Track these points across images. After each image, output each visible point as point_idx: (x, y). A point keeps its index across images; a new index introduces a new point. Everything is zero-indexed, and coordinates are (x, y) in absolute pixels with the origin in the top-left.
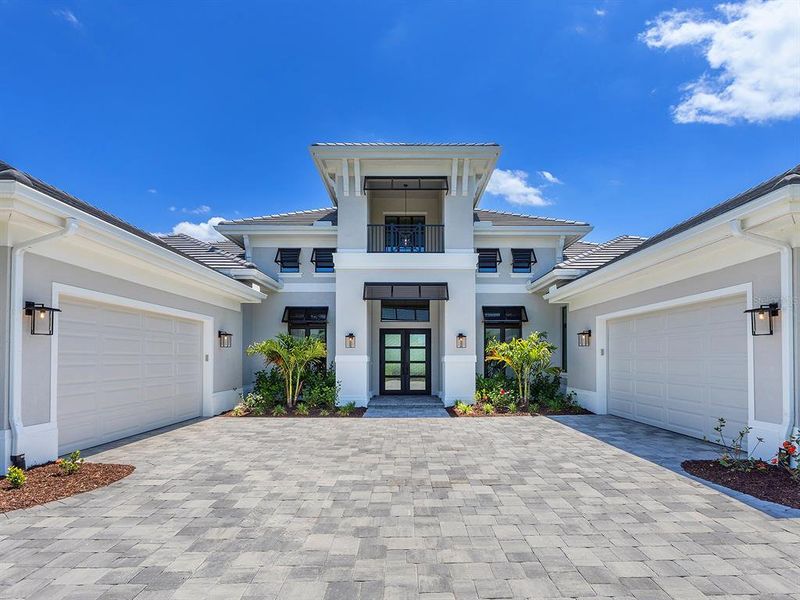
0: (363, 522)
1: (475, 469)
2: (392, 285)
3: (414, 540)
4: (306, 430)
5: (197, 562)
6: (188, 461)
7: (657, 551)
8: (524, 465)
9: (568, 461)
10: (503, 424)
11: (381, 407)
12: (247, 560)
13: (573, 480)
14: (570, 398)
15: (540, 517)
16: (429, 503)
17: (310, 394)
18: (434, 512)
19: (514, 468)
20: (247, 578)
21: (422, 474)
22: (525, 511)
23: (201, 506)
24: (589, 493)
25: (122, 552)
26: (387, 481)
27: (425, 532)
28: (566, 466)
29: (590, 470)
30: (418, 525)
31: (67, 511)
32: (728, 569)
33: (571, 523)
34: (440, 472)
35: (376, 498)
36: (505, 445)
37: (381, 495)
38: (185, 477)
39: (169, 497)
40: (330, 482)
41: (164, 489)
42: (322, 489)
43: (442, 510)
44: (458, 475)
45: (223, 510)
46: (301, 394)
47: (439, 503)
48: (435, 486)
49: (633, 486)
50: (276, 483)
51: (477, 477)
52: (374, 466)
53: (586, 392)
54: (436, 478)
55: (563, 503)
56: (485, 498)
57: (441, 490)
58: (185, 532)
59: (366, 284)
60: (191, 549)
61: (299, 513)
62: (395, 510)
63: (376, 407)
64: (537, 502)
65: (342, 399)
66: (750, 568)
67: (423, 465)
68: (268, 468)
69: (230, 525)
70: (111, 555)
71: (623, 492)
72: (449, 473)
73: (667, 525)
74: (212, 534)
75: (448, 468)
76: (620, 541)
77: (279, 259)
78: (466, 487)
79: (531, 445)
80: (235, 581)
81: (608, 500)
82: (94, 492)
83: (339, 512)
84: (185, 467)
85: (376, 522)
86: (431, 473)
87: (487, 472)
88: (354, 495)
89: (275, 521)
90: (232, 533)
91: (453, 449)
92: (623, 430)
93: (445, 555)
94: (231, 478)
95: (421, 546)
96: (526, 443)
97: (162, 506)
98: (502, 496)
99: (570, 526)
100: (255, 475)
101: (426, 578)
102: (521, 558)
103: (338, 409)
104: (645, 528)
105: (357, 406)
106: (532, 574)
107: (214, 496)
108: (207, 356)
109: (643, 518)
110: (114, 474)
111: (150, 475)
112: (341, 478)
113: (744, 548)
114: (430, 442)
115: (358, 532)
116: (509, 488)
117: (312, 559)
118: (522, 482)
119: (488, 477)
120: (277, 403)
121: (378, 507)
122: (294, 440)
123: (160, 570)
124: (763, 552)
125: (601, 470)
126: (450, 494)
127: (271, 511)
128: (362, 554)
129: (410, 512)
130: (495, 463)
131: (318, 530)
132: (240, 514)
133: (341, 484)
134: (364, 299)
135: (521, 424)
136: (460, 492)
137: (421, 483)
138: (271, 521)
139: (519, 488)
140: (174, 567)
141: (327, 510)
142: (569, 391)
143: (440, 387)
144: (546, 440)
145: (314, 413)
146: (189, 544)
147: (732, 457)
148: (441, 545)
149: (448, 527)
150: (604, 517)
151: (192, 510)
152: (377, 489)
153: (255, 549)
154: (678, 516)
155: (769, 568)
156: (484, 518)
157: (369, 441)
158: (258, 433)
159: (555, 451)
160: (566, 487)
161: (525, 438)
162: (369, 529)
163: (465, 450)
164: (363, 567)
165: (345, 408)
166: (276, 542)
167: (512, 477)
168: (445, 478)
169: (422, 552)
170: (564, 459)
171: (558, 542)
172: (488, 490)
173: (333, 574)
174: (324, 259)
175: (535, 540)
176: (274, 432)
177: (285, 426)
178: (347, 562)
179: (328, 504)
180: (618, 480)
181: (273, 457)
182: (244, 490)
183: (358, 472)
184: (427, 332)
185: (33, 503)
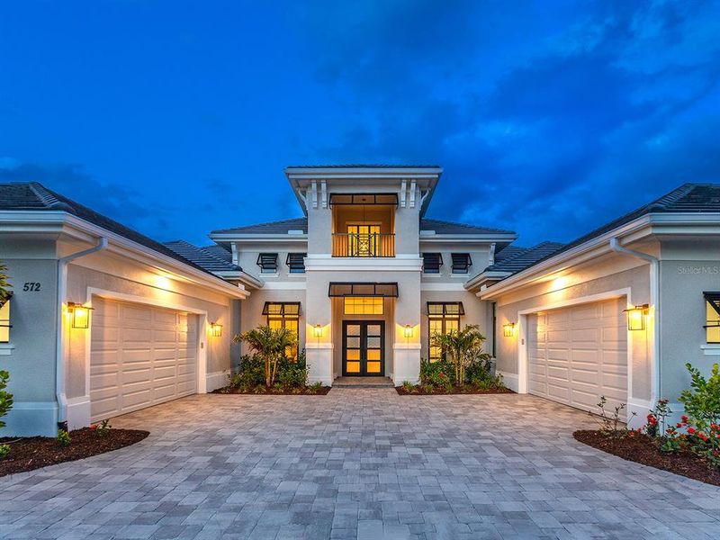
0: (321, 473)
1: (412, 436)
2: (352, 284)
3: (358, 486)
4: (281, 405)
5: (200, 498)
6: (189, 428)
7: (535, 494)
8: (451, 434)
9: (485, 430)
10: (440, 401)
11: (342, 386)
12: (237, 498)
13: (485, 444)
14: (497, 380)
15: (454, 470)
16: (372, 460)
17: (285, 375)
18: (376, 466)
19: (442, 435)
20: (237, 509)
21: (370, 439)
22: (444, 467)
23: (201, 461)
24: (495, 454)
25: (147, 491)
26: (342, 444)
27: (367, 480)
28: (482, 434)
29: (500, 437)
30: (363, 476)
31: (103, 463)
32: (584, 507)
33: (477, 475)
34: (384, 438)
35: (332, 457)
36: (439, 418)
37: (337, 454)
38: (189, 439)
39: (177, 454)
40: (299, 444)
41: (174, 448)
42: (292, 450)
43: (381, 465)
44: (398, 440)
45: (218, 464)
46: (277, 375)
47: (380, 461)
48: (379, 448)
49: (531, 449)
50: (257, 445)
51: (412, 442)
52: (334, 433)
53: (511, 375)
54: (378, 442)
55: (475, 462)
56: (416, 457)
57: (383, 451)
58: (190, 478)
59: (331, 284)
60: (196, 490)
61: (275, 466)
62: (346, 465)
63: (339, 386)
64: (454, 460)
65: (311, 380)
66: (598, 506)
67: (373, 432)
68: (250, 434)
69: (223, 474)
70: (139, 494)
71: (522, 454)
72: (390, 438)
73: (548, 477)
74: (211, 480)
75: (391, 435)
76: (510, 488)
77: (260, 262)
78: (402, 450)
79: (460, 417)
80: (230, 510)
81: (509, 459)
82: (122, 450)
83: (303, 466)
84: (188, 432)
85: (333, 472)
86: (379, 438)
87: (420, 438)
88: (317, 454)
89: (257, 472)
90: (224, 480)
91: (396, 421)
92: (536, 406)
93: (381, 496)
94: (221, 441)
95: (362, 490)
96: (456, 416)
97: (172, 460)
98: (430, 456)
99: (475, 477)
100: (240, 439)
101: (364, 511)
102: (435, 498)
103: (307, 388)
104: (532, 479)
105: (323, 385)
106: (440, 509)
107: (214, 454)
108: (202, 344)
109: (532, 472)
110: (136, 437)
111: (162, 438)
112: (307, 441)
113: (600, 494)
114: (380, 415)
115: (317, 480)
116: (435, 450)
117: (283, 498)
118: (446, 446)
119: (420, 442)
120: (258, 382)
121: (334, 462)
122: (271, 413)
123: (176, 504)
124: (613, 496)
125: (509, 438)
126: (389, 454)
127: (254, 465)
128: (319, 494)
129: (357, 467)
130: (428, 431)
131: (289, 478)
132: (230, 467)
133: (307, 446)
134: (329, 296)
135: (455, 402)
136: (398, 452)
137: (369, 446)
138: (254, 471)
139: (446, 450)
140: (186, 502)
141: (296, 465)
142: (497, 373)
143: (392, 370)
144: (472, 413)
145: (288, 392)
146: (194, 486)
147: (612, 427)
148: (379, 488)
149: (384, 477)
150: (503, 471)
151: (196, 463)
152: (334, 450)
153: (242, 490)
154: (558, 471)
155: (613, 506)
156: (413, 471)
157: (331, 414)
158: (243, 407)
159: (476, 423)
160: (479, 450)
161: (456, 412)
162: (326, 478)
163: (406, 421)
164: (319, 503)
165: (313, 387)
166: (258, 486)
167: (439, 442)
168: (387, 442)
169: (363, 494)
170: (483, 429)
171: (462, 487)
172: (419, 451)
173: (299, 507)
174: (297, 263)
175: (447, 486)
176: (256, 406)
177: (265, 401)
178: (309, 500)
179: (296, 460)
180: (520, 445)
181: (255, 426)
182: (234, 450)
183: (320, 438)
184: (382, 323)
185: (78, 458)
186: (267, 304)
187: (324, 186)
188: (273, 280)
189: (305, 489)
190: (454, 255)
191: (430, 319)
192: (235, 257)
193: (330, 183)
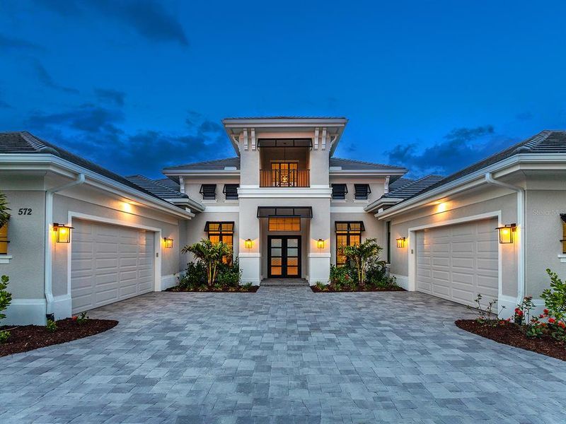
0: (257, 353)
1: (327, 324)
2: (276, 208)
3: (287, 363)
4: (221, 300)
5: (163, 373)
6: (149, 318)
7: (428, 369)
8: (357, 322)
9: (385, 320)
10: (346, 297)
11: (268, 286)
12: (191, 372)
13: (386, 331)
14: (391, 281)
15: (363, 351)
16: (296, 343)
17: (223, 277)
18: (300, 348)
19: (351, 323)
20: (192, 381)
21: (294, 327)
22: (354, 348)
23: (161, 344)
24: (394, 338)
25: (120, 367)
26: (272, 331)
27: (293, 359)
28: (382, 322)
29: (397, 325)
30: (290, 355)
31: (84, 346)
32: (467, 380)
33: (380, 354)
34: (304, 326)
35: (264, 340)
36: (346, 310)
37: (268, 338)
38: (149, 327)
39: (142, 338)
40: (237, 331)
41: (138, 334)
42: (232, 335)
43: (304, 347)
44: (315, 328)
45: (174, 345)
46: (216, 277)
47: (302, 343)
48: (301, 333)
49: (422, 335)
50: (204, 331)
51: (327, 328)
52: (264, 322)
53: (402, 277)
54: (301, 329)
55: (378, 344)
56: (331, 340)
57: (304, 336)
58: (154, 357)
59: (259, 208)
60: (159, 366)
61: (219, 348)
62: (276, 347)
63: (265, 286)
64: (363, 343)
65: (244, 280)
66: (480, 379)
67: (295, 321)
68: (198, 323)
69: (179, 354)
70: (114, 369)
71: (415, 338)
72: (309, 326)
73: (437, 356)
74: (170, 359)
75: (309, 323)
76: (407, 365)
77: (202, 191)
78: (319, 335)
79: (363, 310)
80: (186, 382)
81: (405, 342)
82: (98, 335)
83: (242, 348)
84: (149, 322)
85: (265, 353)
86: (298, 326)
87: (333, 327)
88: (252, 338)
89: (206, 352)
90: (180, 358)
91: (313, 312)
92: (423, 301)
93: (305, 370)
94: (177, 328)
95: (291, 366)
96: (360, 308)
97: (138, 343)
98: (342, 339)
99: (379, 356)
100: (190, 327)
101: (292, 382)
102: (348, 372)
103: (240, 287)
104: (425, 358)
105: (253, 285)
106: (353, 380)
107: (170, 338)
108: (157, 254)
109: (424, 352)
110: (108, 325)
111: (128, 326)
112: (244, 328)
113: (479, 369)
114: (299, 308)
115: (254, 358)
116: (346, 335)
117: (228, 372)
118: (354, 331)
119: (334, 329)
120: (202, 282)
121: (266, 345)
122: (213, 306)
123: (143, 377)
124: (490, 371)
125: (404, 325)
126: (310, 338)
127: (203, 347)
128: (257, 369)
129: (285, 348)
130: (339, 320)
131: (232, 357)
132: (185, 348)
133: (244, 332)
134: (258, 217)
135: (359, 297)
136: (316, 337)
137: (293, 332)
138: (203, 352)
139: (353, 335)
140: (151, 375)
141: (236, 347)
142: (391, 276)
143: (307, 273)
144: (373, 307)
145: (225, 290)
146: (157, 363)
147: (486, 317)
148: (303, 365)
149: (307, 357)
150: (401, 352)
151: (156, 346)
152: (265, 335)
153: (196, 366)
154: (445, 351)
155: (490, 378)
156: (329, 351)
157: (261, 307)
158: (190, 302)
159: (377, 314)
160: (380, 335)
161: (360, 305)
162: (260, 357)
163: (321, 312)
164: (257, 376)
165: (245, 286)
166: (207, 363)
167: (348, 329)
168: (307, 329)
169: (291, 369)
170: (382, 319)
171: (371, 364)
172: (333, 336)
173: (240, 380)
174: (232, 192)
175: (357, 363)
176: (201, 301)
177: (207, 298)
178: (250, 374)
179: (236, 343)
180: (413, 331)
181: (201, 316)
182: (187, 335)
183: (254, 326)
184: (299, 238)
185: (63, 341)
186: (208, 223)
187: (253, 133)
188: (212, 205)
189: (245, 365)
190: (356, 185)
191: (337, 234)
192: (182, 188)
193: (258, 131)
